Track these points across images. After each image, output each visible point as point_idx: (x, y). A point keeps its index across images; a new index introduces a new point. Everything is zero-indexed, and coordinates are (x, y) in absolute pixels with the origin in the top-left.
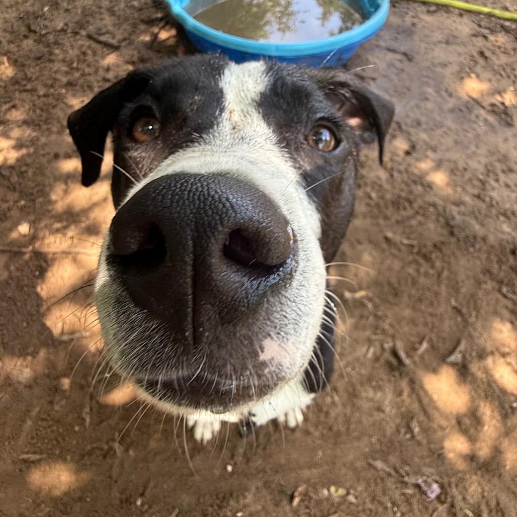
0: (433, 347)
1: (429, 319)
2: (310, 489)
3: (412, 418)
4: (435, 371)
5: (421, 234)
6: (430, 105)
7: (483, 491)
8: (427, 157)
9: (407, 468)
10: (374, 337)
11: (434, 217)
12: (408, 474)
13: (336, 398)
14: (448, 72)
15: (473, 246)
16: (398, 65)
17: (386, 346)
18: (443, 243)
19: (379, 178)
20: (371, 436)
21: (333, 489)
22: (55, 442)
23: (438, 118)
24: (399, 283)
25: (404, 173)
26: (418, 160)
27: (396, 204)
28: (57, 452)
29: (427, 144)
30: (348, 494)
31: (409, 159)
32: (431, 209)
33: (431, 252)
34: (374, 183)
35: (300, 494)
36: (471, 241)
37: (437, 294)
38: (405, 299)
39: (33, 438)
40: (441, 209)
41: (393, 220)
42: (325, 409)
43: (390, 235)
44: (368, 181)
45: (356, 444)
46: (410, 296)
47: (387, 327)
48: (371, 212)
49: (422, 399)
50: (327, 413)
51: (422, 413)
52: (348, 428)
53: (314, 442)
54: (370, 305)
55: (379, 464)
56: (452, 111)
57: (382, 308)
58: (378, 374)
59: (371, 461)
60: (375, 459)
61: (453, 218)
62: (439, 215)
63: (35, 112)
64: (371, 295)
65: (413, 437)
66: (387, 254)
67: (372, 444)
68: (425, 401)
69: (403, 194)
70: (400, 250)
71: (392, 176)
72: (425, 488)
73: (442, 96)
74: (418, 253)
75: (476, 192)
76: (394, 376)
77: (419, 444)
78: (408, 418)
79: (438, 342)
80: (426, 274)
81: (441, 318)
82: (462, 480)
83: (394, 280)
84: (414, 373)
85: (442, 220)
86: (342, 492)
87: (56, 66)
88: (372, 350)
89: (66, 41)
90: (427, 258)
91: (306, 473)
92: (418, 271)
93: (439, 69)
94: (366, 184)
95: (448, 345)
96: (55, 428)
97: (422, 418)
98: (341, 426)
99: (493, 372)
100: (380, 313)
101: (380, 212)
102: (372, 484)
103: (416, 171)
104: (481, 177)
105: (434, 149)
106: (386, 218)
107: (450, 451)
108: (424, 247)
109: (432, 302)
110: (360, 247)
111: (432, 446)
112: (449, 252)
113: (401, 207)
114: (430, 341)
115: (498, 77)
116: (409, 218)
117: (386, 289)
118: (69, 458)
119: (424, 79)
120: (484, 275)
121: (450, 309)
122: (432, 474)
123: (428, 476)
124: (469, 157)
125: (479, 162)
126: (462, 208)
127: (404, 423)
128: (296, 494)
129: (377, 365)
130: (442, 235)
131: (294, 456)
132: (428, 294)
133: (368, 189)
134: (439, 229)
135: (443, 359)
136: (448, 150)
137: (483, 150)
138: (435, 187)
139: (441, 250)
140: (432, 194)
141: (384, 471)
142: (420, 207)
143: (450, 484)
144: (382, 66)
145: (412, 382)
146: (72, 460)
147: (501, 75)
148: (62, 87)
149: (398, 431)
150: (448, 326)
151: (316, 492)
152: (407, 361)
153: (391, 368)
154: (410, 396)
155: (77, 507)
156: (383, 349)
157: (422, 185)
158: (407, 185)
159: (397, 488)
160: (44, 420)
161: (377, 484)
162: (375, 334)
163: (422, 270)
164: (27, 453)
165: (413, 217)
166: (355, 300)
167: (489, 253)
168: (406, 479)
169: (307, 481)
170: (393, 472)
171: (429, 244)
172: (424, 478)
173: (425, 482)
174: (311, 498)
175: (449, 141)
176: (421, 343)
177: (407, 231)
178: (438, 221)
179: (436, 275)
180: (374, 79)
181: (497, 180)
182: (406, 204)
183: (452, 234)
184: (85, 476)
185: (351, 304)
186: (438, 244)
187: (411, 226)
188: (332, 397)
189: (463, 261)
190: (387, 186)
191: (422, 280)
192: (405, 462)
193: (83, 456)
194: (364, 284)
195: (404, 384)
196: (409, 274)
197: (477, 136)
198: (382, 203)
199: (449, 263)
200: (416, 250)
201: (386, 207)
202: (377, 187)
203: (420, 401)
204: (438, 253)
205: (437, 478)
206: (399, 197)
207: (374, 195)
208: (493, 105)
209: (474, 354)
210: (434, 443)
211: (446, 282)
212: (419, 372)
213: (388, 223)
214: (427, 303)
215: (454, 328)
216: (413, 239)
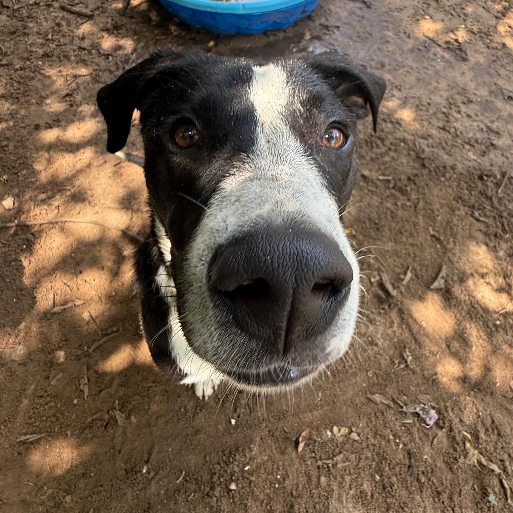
0: (416, 276)
1: (411, 250)
2: (314, 432)
3: (405, 349)
4: (421, 299)
5: (395, 169)
6: (391, 48)
7: (478, 410)
8: (393, 96)
9: (405, 399)
11: (405, 152)
12: (406, 404)
14: (404, 16)
15: (443, 175)
16: (359, 12)
17: (373, 280)
18: (416, 175)
20: (367, 371)
21: (335, 429)
22: (53, 419)
23: (400, 60)
24: (380, 219)
27: (370, 142)
28: (57, 429)
29: (392, 84)
30: (351, 431)
32: (402, 145)
33: (406, 186)
35: (305, 438)
36: (441, 170)
37: (415, 225)
38: (386, 232)
40: (411, 143)
41: (368, 158)
43: (366, 173)
45: (354, 381)
46: (390, 230)
47: (372, 262)
49: (412, 328)
51: (413, 342)
54: (354, 242)
55: (377, 398)
56: (412, 51)
57: (365, 244)
59: (369, 396)
60: (373, 394)
61: (423, 151)
62: (409, 149)
64: (354, 232)
65: (407, 366)
66: (366, 191)
67: (369, 380)
68: (415, 329)
70: (377, 187)
72: (423, 415)
73: (401, 39)
74: (394, 187)
75: (441, 125)
76: (383, 309)
77: (414, 373)
78: (401, 347)
79: (421, 270)
80: (403, 206)
81: (422, 248)
82: (457, 402)
83: (374, 215)
84: (402, 303)
85: (413, 154)
86: (344, 430)
87: (31, 39)
89: (40, 14)
90: (403, 191)
91: (308, 417)
92: (396, 204)
93: (396, 14)
95: (431, 273)
96: (53, 404)
97: (414, 346)
99: (474, 294)
100: (364, 249)
102: (374, 419)
103: (384, 110)
104: (444, 110)
105: (399, 88)
106: (362, 157)
107: (443, 376)
108: (400, 181)
109: (412, 233)
111: (426, 373)
112: (422, 184)
113: (374, 146)
114: (414, 269)
115: (450, 17)
116: (382, 155)
117: (368, 224)
118: (69, 433)
119: (385, 24)
120: (457, 201)
121: (429, 238)
122: (429, 401)
123: (424, 404)
124: (431, 92)
125: (441, 96)
126: (431, 141)
127: (397, 354)
128: (301, 439)
130: (414, 168)
132: (407, 226)
134: (411, 163)
135: (428, 287)
136: (411, 88)
137: (443, 85)
138: (403, 123)
139: (414, 183)
140: (401, 130)
141: (382, 403)
142: (392, 144)
143: (446, 407)
144: (344, 14)
145: (401, 312)
146: (72, 435)
147: (452, 15)
148: (38, 59)
149: (393, 363)
150: (428, 253)
151: (320, 434)
152: (394, 293)
153: (380, 301)
154: (400, 326)
155: (81, 484)
156: (371, 284)
157: (392, 122)
159: (397, 419)
160: (40, 397)
161: (377, 418)
163: (400, 203)
164: (26, 434)
165: (386, 153)
167: (459, 181)
168: (405, 409)
169: (311, 425)
170: (392, 404)
171: (403, 177)
172: (422, 406)
173: (423, 409)
174: (315, 441)
175: (411, 79)
176: (405, 274)
177: (383, 167)
178: (409, 155)
179: (412, 207)
180: (338, 27)
181: (459, 112)
182: (379, 142)
183: (423, 166)
186: (411, 177)
187: (384, 163)
189: (435, 191)
191: (401, 212)
192: (401, 392)
193: (83, 430)
195: (394, 315)
196: (388, 209)
197: (437, 73)
199: (424, 194)
200: (391, 185)
201: (361, 146)
203: (411, 331)
204: (413, 186)
205: (433, 404)
208: (447, 43)
209: (455, 278)
210: (428, 370)
211: (423, 212)
212: (407, 302)
213: (364, 161)
214: (407, 234)
215: (435, 256)
216: (388, 175)
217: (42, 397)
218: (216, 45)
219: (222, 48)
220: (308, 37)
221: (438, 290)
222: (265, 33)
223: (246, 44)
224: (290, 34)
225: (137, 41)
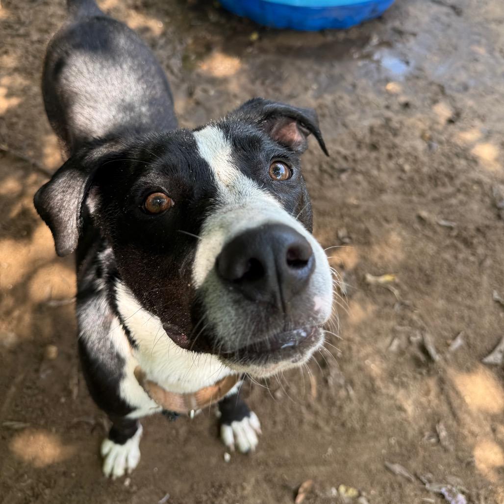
0: (468, 345)
1: (466, 313)
2: (317, 486)
3: (438, 422)
4: (469, 371)
5: (462, 215)
6: (480, 67)
8: (473, 126)
9: (430, 475)
10: (399, 328)
11: (478, 197)
12: (430, 482)
13: (352, 392)
16: (445, 19)
17: (413, 339)
18: (488, 227)
19: (414, 148)
20: (389, 437)
21: (342, 489)
22: (39, 412)
23: (489, 83)
24: (433, 270)
25: (446, 145)
26: (463, 130)
27: (434, 179)
28: (42, 422)
29: (474, 112)
30: (360, 495)
31: (451, 128)
32: (475, 187)
33: (472, 237)
34: (409, 154)
35: (305, 491)
37: (477, 285)
38: (439, 288)
39: (17, 406)
40: (487, 188)
41: (429, 197)
42: (338, 403)
43: (424, 214)
44: (401, 152)
45: (372, 444)
46: (444, 285)
47: (415, 318)
48: (403, 186)
49: (452, 401)
50: (341, 408)
51: (451, 417)
52: (363, 426)
53: (323, 437)
54: (396, 292)
55: (397, 468)
57: (410, 296)
58: (402, 369)
59: (387, 463)
60: (393, 463)
61: (501, 199)
62: (485, 194)
63: (27, 58)
64: (397, 280)
65: (439, 442)
66: (420, 235)
67: (390, 446)
68: (456, 403)
69: (443, 168)
70: (435, 232)
71: (430, 147)
72: (448, 497)
73: (494, 57)
74: (457, 237)
76: (421, 373)
77: (446, 450)
78: (434, 419)
79: (475, 339)
80: (466, 261)
81: (480, 312)
82: (493, 492)
83: (426, 266)
84: (444, 371)
85: (487, 200)
86: (352, 492)
87: (51, 10)
88: (396, 342)
90: (468, 243)
91: (313, 470)
92: (456, 257)
93: (493, 26)
94: (398, 155)
95: (487, 344)
96: (40, 397)
97: (450, 422)
98: (355, 422)
100: (407, 302)
101: (414, 187)
102: (388, 490)
103: (459, 143)
105: (483, 118)
106: (421, 194)
107: (480, 461)
108: (465, 230)
109: (470, 293)
110: (387, 226)
111: (460, 454)
112: (494, 238)
113: (439, 183)
114: (466, 338)
116: (449, 196)
117: (417, 274)
118: (54, 430)
119: (476, 37)
121: (491, 303)
122: (459, 484)
123: (453, 486)
127: (429, 426)
128: (301, 490)
129: (401, 360)
130: (486, 217)
131: (301, 450)
132: (467, 285)
133: (401, 161)
134: (484, 212)
135: (481, 358)
136: (500, 120)
138: (481, 162)
139: (484, 235)
140: (477, 170)
141: (402, 475)
142: (463, 185)
143: (478, 495)
144: (425, 19)
145: (442, 382)
146: (57, 431)
149: (422, 434)
150: (488, 321)
151: (323, 489)
152: (437, 357)
153: (418, 363)
154: (438, 397)
155: (62, 481)
156: (410, 342)
157: (466, 158)
158: (448, 158)
159: (416, 495)
160: (29, 388)
161: (393, 489)
162: (401, 324)
163: (461, 256)
164: (12, 420)
165: (453, 195)
166: (378, 285)
168: (428, 486)
169: (315, 479)
170: (413, 479)
171: (471, 227)
172: (449, 487)
173: (450, 491)
174: (317, 496)
176: (454, 338)
177: (446, 210)
178: (482, 201)
179: (477, 263)
180: (414, 35)
182: (446, 180)
183: (499, 217)
184: (71, 450)
185: (374, 290)
186: (481, 228)
187: (451, 206)
188: (347, 391)
190: (424, 159)
191: (460, 267)
192: (427, 469)
193: (68, 429)
194: (391, 269)
195: (432, 383)
196: (445, 260)
198: (417, 178)
199: (494, 251)
200: (454, 233)
201: (422, 182)
202: (411, 159)
203: (450, 404)
204: (481, 239)
205: (463, 488)
206: (438, 171)
207: (407, 167)
210: (463, 451)
211: (489, 271)
212: (451, 372)
213: (423, 200)
214: (465, 294)
215: (496, 326)
216: (452, 221)
218: (260, 39)
219: (267, 43)
220: (375, 40)
221: (491, 366)
222: (322, 31)
223: (296, 42)
224: (354, 34)
225: (167, 25)
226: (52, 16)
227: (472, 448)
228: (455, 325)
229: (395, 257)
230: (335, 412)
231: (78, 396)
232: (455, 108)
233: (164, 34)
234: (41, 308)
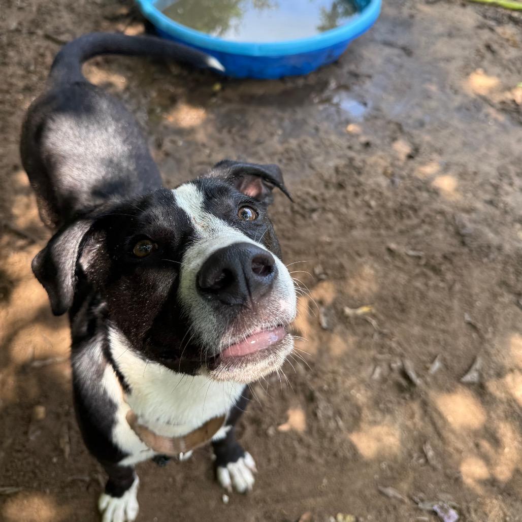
0: (446, 366)
1: (441, 336)
2: (316, 517)
3: (425, 442)
4: (450, 391)
5: (428, 245)
6: (433, 104)
7: (505, 515)
8: (432, 160)
9: (421, 495)
10: (379, 356)
11: (442, 226)
12: (422, 501)
13: (341, 423)
14: (453, 67)
15: (487, 256)
16: (396, 60)
17: (394, 366)
18: (454, 254)
19: (379, 185)
20: (380, 462)
21: (340, 517)
22: (31, 475)
24: (406, 299)
25: (407, 179)
26: (423, 164)
27: (399, 212)
28: (35, 485)
29: (432, 146)
30: (357, 520)
31: (412, 163)
32: (439, 217)
33: (440, 264)
34: (373, 190)
36: (485, 250)
37: (449, 309)
38: (413, 315)
39: (7, 471)
40: (449, 217)
41: (397, 229)
42: (329, 434)
43: (393, 246)
44: (367, 189)
45: (364, 471)
46: (418, 312)
47: (394, 345)
48: (371, 221)
49: (436, 421)
50: (331, 440)
51: (436, 437)
52: (355, 454)
53: (317, 469)
54: (374, 322)
55: (391, 491)
56: (459, 109)
57: (388, 325)
58: (386, 396)
59: (381, 488)
60: (386, 486)
61: (464, 226)
62: (448, 223)
64: (374, 311)
65: (427, 461)
66: (391, 266)
67: (382, 471)
68: (440, 423)
69: (406, 202)
70: (405, 262)
71: (393, 182)
72: (441, 514)
73: (446, 95)
74: (426, 265)
75: (488, 197)
76: (404, 398)
77: (434, 469)
78: (421, 440)
79: (452, 360)
80: (436, 288)
81: (455, 335)
82: (481, 504)
83: (400, 295)
84: (426, 394)
85: (451, 228)
86: (350, 519)
87: (10, 70)
88: (378, 371)
89: (22, 41)
90: (436, 270)
91: (310, 502)
92: (426, 285)
93: (442, 64)
94: (364, 192)
95: (464, 364)
96: (31, 460)
97: (437, 441)
98: (347, 452)
99: (512, 391)
100: (385, 331)
101: (382, 221)
102: (384, 513)
103: (420, 176)
104: (493, 181)
105: (440, 152)
106: (388, 228)
107: (468, 476)
108: (433, 259)
109: (443, 317)
110: (359, 260)
111: (448, 471)
112: (460, 264)
113: (404, 216)
114: (444, 360)
115: (507, 72)
116: (414, 227)
117: (392, 304)
118: (48, 491)
119: (427, 76)
120: (500, 287)
121: (463, 324)
122: (449, 500)
123: (444, 502)
124: (480, 160)
125: (491, 165)
126: (474, 216)
127: (416, 448)
129: (385, 387)
130: (451, 245)
131: (296, 484)
132: (439, 310)
133: (367, 197)
134: (449, 239)
135: (459, 378)
136: (456, 152)
137: (494, 153)
138: (442, 193)
139: (451, 262)
140: (439, 201)
141: (395, 497)
142: (427, 216)
143: (468, 509)
144: (379, 61)
145: (425, 404)
146: (51, 492)
147: (510, 70)
148: (18, 92)
149: (411, 456)
150: (462, 343)
151: (322, 519)
152: (418, 381)
153: (400, 389)
154: (422, 419)
156: (391, 369)
157: (428, 191)
158: (411, 191)
159: (410, 515)
161: (388, 512)
162: (381, 353)
163: (431, 283)
164: (2, 486)
165: (418, 226)
166: (357, 317)
167: (505, 263)
168: (421, 505)
169: (313, 510)
170: (406, 500)
171: (438, 255)
172: (440, 503)
173: (442, 508)
175: (456, 143)
176: (432, 362)
177: (413, 241)
178: (446, 230)
179: (447, 289)
180: (369, 77)
181: (511, 184)
182: (411, 212)
183: (463, 243)
184: (67, 510)
185: (353, 322)
186: (447, 255)
187: (416, 237)
188: (336, 422)
189: (476, 273)
190: (388, 194)
191: (431, 294)
192: (419, 489)
193: (63, 488)
194: (367, 300)
195: (416, 406)
196: (417, 288)
197: (488, 137)
198: (383, 212)
199: (461, 275)
200: (423, 262)
201: (388, 216)
202: (376, 195)
203: (434, 424)
204: (449, 266)
205: (454, 504)
206: (402, 205)
207: (373, 203)
208: (503, 103)
209: (492, 372)
210: (451, 468)
211: (459, 296)
212: (432, 394)
213: (391, 233)
214: (438, 319)
215: (470, 346)
216: (420, 250)
217: (19, 451)
218: (223, 89)
219: (230, 93)
220: (333, 84)
221: (469, 385)
222: (282, 78)
223: (258, 90)
224: (312, 80)
225: (129, 79)
226: (12, 76)
227: (459, 464)
228: (432, 349)
229: (370, 289)
230: (326, 444)
231: (70, 454)
232: (413, 144)
233: (127, 89)
234: (24, 369)
